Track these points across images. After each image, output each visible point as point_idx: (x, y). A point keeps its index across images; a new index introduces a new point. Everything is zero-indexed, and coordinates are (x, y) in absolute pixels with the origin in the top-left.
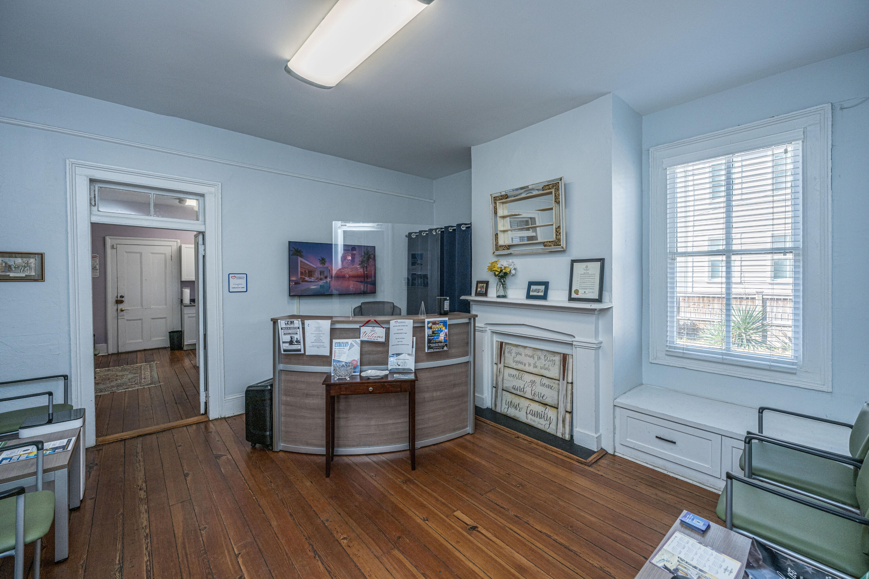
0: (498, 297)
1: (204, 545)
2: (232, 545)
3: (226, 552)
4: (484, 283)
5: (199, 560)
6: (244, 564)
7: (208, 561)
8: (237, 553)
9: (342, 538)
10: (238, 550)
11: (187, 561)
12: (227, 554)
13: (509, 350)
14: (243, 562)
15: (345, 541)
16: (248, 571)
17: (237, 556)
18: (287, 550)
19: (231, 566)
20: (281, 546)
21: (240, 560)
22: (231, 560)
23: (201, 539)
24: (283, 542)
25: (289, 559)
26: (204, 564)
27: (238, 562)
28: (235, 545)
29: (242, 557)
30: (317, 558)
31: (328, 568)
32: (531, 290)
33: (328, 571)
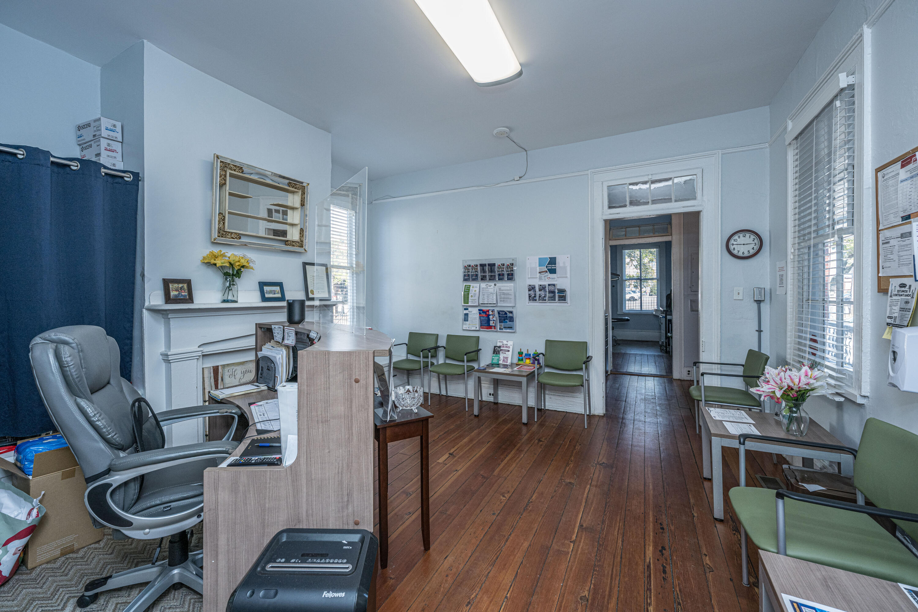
0: (224, 301)
1: (593, 575)
2: (571, 555)
3: (579, 552)
4: (185, 283)
5: (603, 563)
6: (574, 532)
7: (596, 555)
8: (572, 544)
9: (504, 498)
10: (570, 545)
11: (612, 571)
12: (580, 550)
13: (229, 374)
14: (573, 534)
15: (506, 495)
16: (575, 525)
17: (574, 542)
18: (541, 518)
19: (583, 538)
20: (541, 524)
21: (574, 537)
22: (580, 542)
23: (592, 586)
24: (536, 525)
25: (545, 512)
26: (600, 556)
27: (576, 537)
28: (568, 553)
29: (571, 538)
30: (531, 500)
31: (532, 493)
32: (265, 291)
33: (534, 492)
